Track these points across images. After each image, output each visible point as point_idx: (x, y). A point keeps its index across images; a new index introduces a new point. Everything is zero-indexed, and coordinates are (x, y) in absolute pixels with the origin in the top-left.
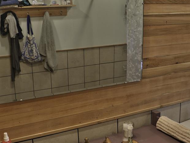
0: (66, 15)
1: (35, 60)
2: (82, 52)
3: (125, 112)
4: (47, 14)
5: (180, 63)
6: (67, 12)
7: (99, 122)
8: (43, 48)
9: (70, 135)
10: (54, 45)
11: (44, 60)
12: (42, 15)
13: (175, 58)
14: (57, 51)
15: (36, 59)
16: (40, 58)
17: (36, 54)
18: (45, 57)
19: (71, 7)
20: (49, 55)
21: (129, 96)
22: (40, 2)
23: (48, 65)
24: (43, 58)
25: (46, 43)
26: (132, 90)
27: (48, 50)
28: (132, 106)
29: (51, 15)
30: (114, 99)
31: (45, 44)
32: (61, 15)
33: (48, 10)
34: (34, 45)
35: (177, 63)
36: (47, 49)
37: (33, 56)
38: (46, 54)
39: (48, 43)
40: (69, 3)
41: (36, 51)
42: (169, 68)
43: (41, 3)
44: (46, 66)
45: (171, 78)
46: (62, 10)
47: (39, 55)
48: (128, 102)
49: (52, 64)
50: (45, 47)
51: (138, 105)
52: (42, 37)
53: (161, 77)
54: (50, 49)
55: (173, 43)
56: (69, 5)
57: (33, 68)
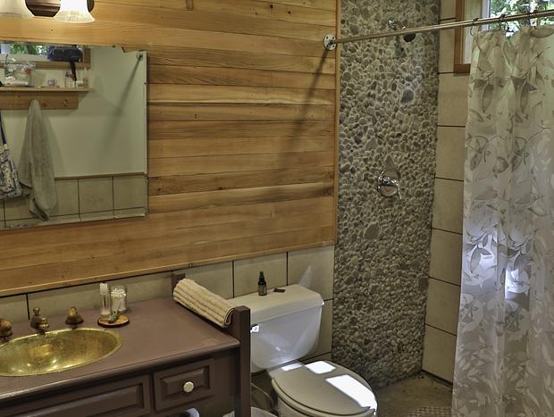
0: (75, 107)
1: (9, 194)
2: (107, 182)
3: (117, 269)
4: (36, 104)
5: (226, 189)
6: (77, 103)
7: (66, 283)
8: (25, 171)
9: (12, 304)
10: (49, 166)
11: (28, 196)
12: (27, 106)
13: (216, 179)
14: (56, 179)
15: (10, 192)
16: (19, 191)
17: (12, 183)
18: (31, 188)
19: (87, 92)
20: (37, 185)
21: (123, 242)
22: (21, 80)
23: (36, 206)
24: (27, 192)
25: (32, 162)
26: (130, 231)
27: (36, 175)
28: (131, 260)
29: (44, 106)
30: (95, 245)
31: (30, 164)
32: (66, 107)
33: (39, 97)
34: (7, 164)
35: (221, 189)
36: (33, 174)
37: (5, 185)
38: (31, 182)
39: (36, 161)
40: (80, 85)
41: (11, 176)
42: (204, 196)
43: (22, 83)
44: (32, 208)
45: (208, 215)
46: (67, 98)
47: (17, 184)
48: (124, 252)
49: (44, 204)
50: (30, 169)
51: (142, 259)
52: (24, 150)
53: (189, 212)
54: (41, 173)
55: (211, 154)
56: (81, 89)
57: (6, 210)
